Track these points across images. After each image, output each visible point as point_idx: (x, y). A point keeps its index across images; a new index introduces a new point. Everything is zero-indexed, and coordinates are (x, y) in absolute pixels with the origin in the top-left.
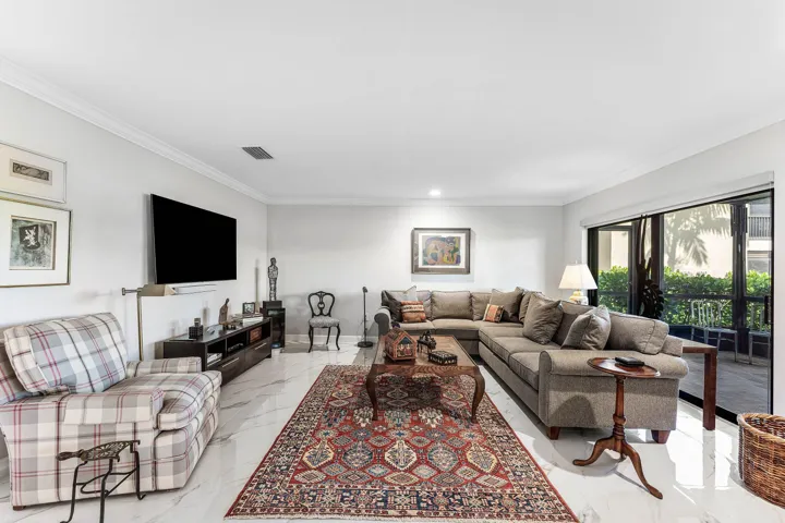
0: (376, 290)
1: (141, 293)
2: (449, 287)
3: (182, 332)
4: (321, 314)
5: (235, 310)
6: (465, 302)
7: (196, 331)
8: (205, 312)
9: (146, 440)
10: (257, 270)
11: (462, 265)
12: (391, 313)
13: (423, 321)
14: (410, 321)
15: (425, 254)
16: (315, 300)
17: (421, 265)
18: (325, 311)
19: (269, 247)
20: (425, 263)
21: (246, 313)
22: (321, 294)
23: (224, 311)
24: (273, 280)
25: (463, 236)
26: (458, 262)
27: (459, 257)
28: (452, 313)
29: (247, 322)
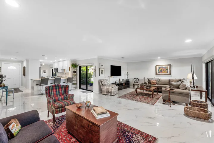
0: (146, 78)
1: (110, 77)
2: (164, 78)
3: (114, 83)
4: (136, 82)
5: (121, 80)
6: (168, 81)
7: (116, 82)
8: (117, 80)
9: (111, 90)
10: (125, 74)
11: (169, 73)
12: (149, 82)
13: (155, 84)
14: (152, 84)
15: (159, 71)
16: (135, 80)
17: (158, 73)
18: (137, 82)
19: (127, 70)
20: (159, 72)
21: (123, 81)
22: (136, 79)
23: (119, 80)
24: (128, 76)
25: (169, 67)
26: (167, 72)
27: (168, 71)
28: (164, 83)
29: (123, 82)
